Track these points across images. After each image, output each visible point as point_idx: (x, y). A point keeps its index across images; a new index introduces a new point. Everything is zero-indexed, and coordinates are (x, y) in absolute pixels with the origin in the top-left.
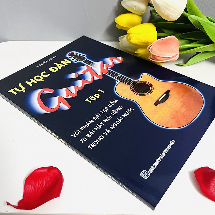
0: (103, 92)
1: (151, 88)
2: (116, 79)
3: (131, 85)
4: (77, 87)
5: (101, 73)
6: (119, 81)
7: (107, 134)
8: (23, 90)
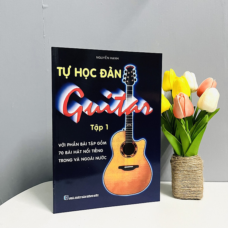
0: (107, 129)
1: (133, 154)
2: (126, 126)
3: (126, 140)
4: (98, 108)
8: (67, 76)
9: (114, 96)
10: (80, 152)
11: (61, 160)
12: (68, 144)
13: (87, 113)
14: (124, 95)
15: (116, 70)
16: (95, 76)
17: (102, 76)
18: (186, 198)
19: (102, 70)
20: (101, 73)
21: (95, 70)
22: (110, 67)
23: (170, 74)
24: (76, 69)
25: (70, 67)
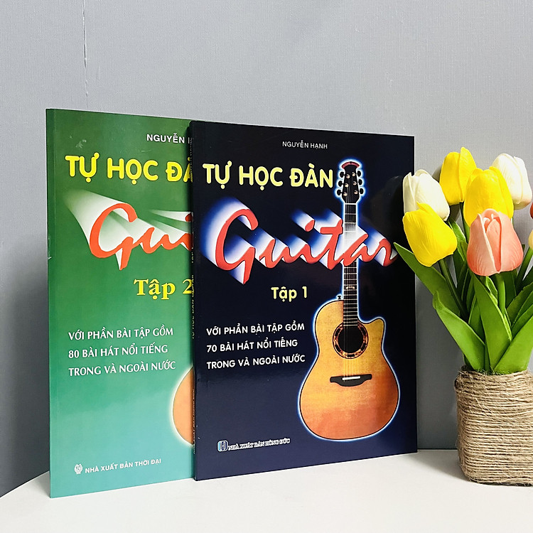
0: (305, 296)
1: (360, 350)
2: (343, 290)
3: (346, 321)
4: (287, 251)
5: (340, 257)
6: (342, 298)
7: (241, 365)
8: (223, 183)
9: (319, 226)
10: (250, 346)
11: (211, 364)
12: (227, 330)
13: (263, 262)
14: (340, 223)
15: (322, 171)
16: (280, 184)
17: (294, 184)
18: (497, 481)
19: (294, 170)
20: (293, 177)
21: (280, 170)
22: (311, 165)
23: (460, 162)
24: (241, 168)
25: (230, 163)
